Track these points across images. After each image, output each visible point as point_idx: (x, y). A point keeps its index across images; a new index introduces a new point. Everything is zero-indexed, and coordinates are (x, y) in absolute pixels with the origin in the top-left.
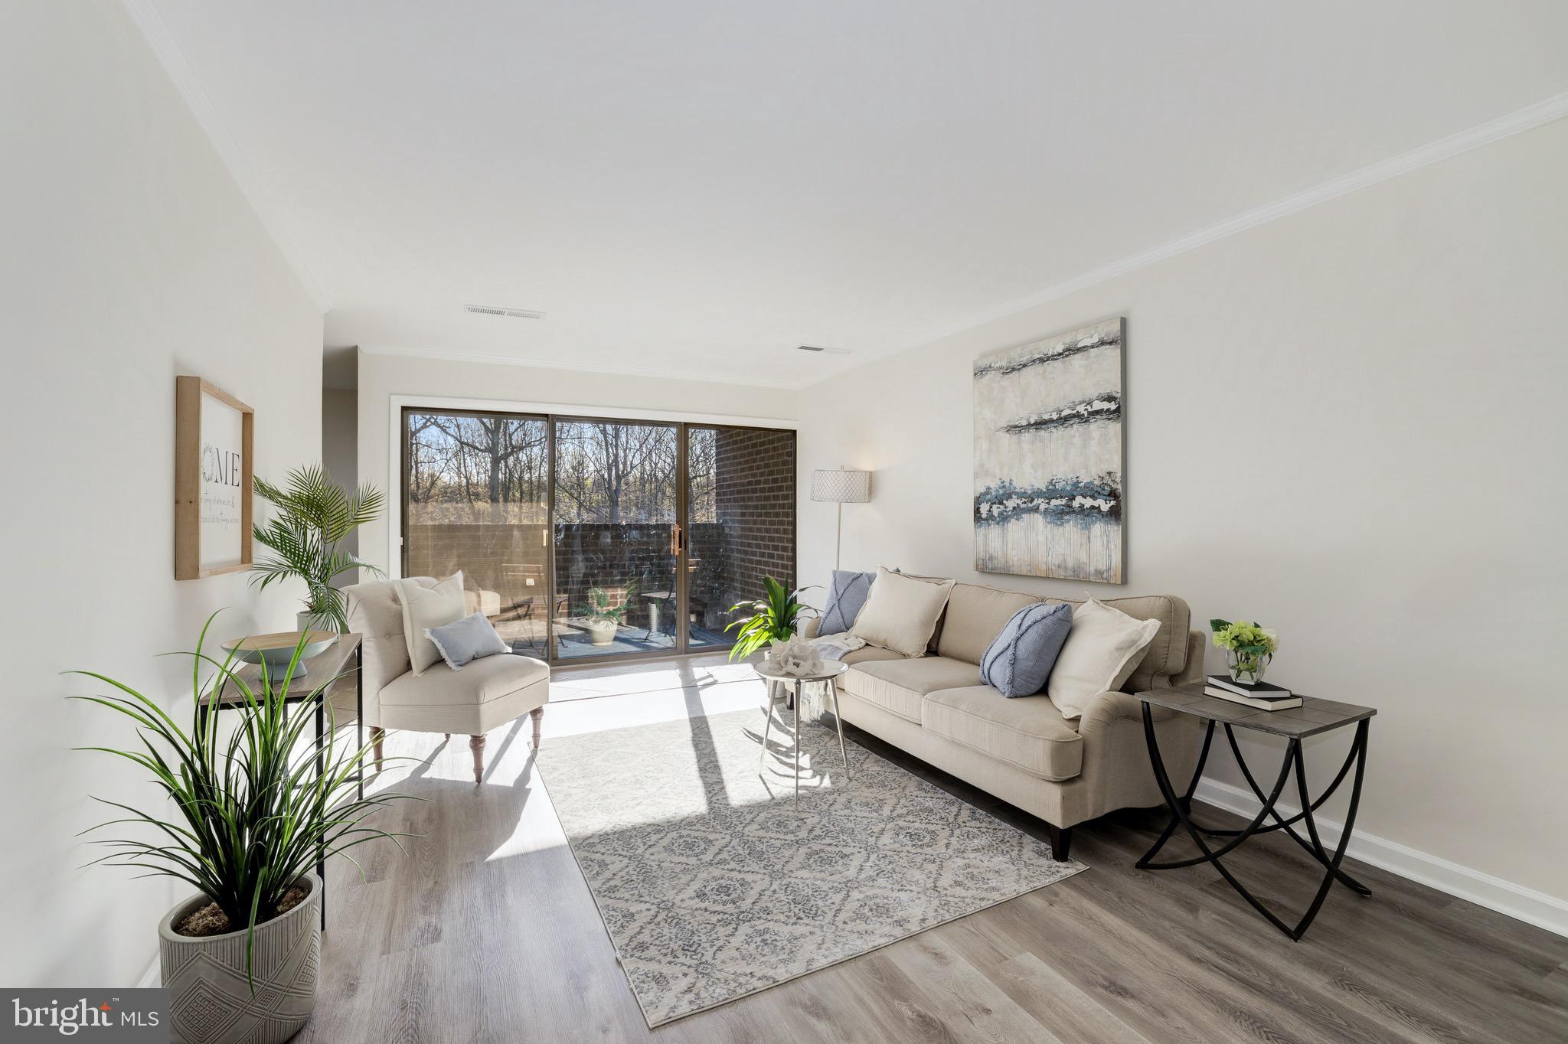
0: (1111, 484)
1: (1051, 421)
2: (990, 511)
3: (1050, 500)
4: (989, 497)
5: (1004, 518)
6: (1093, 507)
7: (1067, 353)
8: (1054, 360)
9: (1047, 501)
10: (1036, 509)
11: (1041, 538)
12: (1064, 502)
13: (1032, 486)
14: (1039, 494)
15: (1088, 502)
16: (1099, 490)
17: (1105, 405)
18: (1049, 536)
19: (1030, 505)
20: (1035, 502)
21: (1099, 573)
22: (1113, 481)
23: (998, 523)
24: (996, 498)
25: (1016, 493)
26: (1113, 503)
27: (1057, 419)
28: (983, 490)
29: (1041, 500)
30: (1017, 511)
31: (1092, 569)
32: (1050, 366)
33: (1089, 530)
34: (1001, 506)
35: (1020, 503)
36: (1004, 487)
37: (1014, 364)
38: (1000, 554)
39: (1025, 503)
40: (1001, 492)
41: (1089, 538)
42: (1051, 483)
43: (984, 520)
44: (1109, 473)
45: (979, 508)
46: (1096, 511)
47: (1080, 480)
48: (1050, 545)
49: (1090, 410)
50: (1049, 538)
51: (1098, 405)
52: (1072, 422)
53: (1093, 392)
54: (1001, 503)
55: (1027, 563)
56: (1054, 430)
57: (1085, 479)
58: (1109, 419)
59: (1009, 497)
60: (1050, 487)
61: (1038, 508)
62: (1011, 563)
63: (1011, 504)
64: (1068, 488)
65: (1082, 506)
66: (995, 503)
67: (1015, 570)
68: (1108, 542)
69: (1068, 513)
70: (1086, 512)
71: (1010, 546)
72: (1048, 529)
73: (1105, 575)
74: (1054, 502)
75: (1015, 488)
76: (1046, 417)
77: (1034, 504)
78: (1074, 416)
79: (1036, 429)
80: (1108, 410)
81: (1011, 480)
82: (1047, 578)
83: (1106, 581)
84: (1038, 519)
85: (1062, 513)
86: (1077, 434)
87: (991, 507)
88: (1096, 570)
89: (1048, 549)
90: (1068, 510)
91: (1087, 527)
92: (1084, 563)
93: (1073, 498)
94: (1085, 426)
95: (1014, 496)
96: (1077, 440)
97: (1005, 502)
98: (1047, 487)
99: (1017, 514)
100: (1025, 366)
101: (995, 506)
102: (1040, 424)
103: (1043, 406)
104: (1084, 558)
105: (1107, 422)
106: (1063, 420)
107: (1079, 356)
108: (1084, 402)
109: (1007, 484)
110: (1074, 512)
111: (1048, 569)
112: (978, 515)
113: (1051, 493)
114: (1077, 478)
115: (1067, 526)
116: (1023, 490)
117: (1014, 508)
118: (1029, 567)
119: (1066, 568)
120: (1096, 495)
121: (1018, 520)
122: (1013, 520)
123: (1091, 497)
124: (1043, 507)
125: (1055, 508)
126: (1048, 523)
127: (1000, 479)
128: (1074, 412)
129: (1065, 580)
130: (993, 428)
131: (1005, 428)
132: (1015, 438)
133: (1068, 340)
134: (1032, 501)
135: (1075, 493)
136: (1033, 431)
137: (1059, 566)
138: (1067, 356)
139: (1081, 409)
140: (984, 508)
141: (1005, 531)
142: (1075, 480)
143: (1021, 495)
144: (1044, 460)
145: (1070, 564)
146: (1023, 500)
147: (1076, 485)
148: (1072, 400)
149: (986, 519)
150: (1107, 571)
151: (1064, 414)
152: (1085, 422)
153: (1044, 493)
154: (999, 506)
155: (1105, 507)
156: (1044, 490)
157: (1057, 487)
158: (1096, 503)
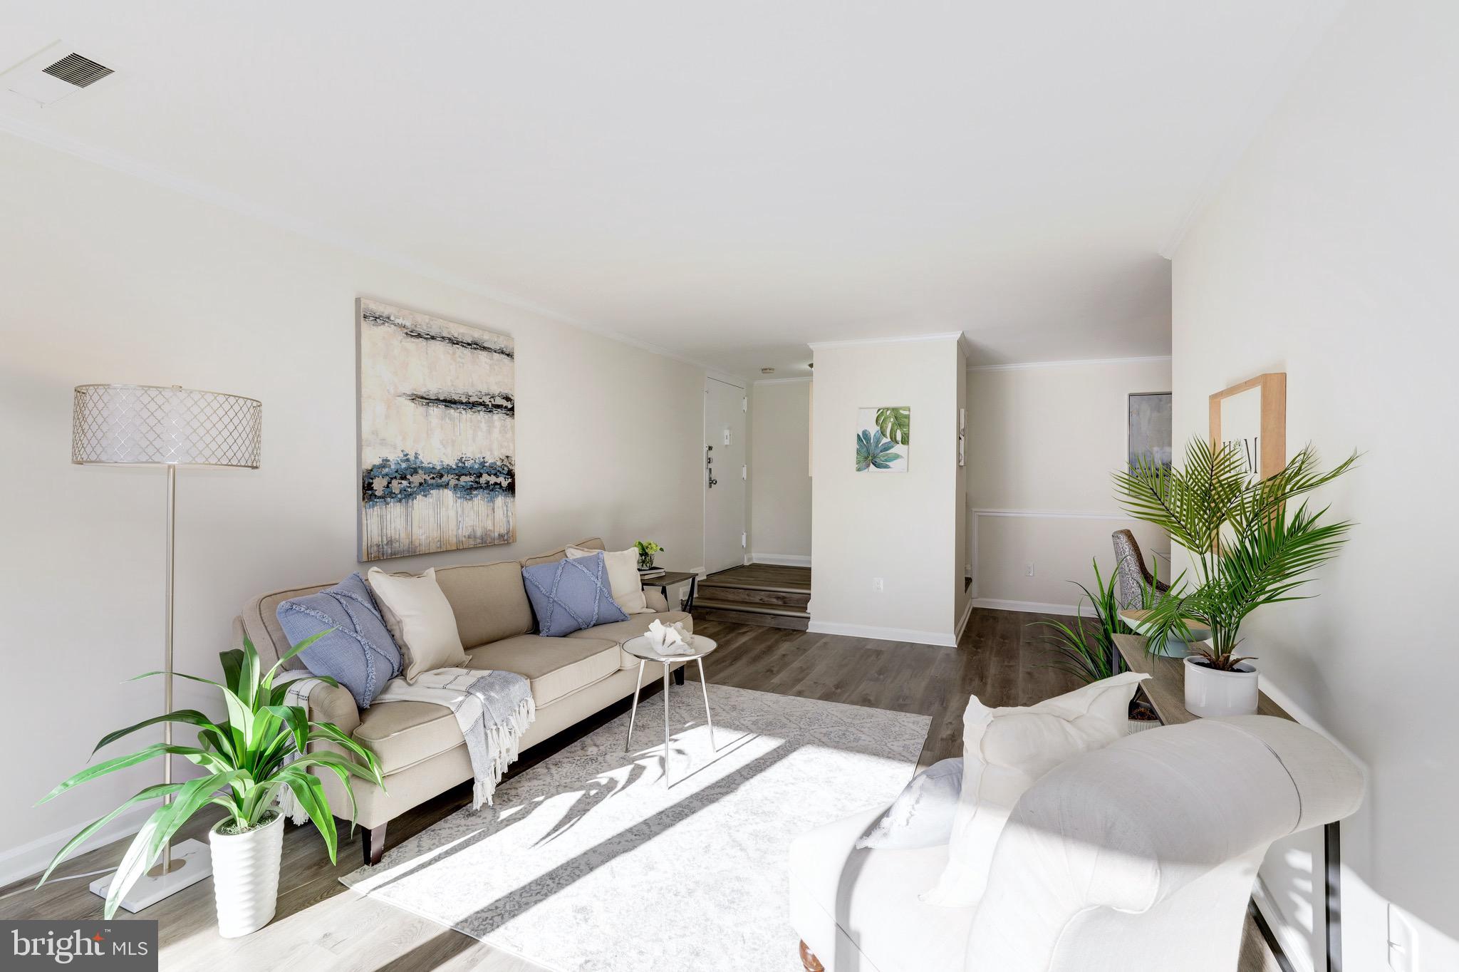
0: (509, 465)
1: (462, 403)
2: (388, 487)
3: (460, 476)
4: (386, 470)
5: (407, 496)
6: (496, 484)
7: (475, 346)
8: (463, 346)
9: (457, 477)
10: (446, 486)
11: (452, 513)
12: (473, 478)
13: (442, 462)
14: (449, 470)
15: (493, 480)
16: (500, 469)
17: (505, 403)
18: (459, 510)
19: (439, 481)
20: (445, 479)
21: (501, 536)
22: (510, 463)
23: (400, 501)
24: (397, 472)
25: (422, 468)
26: (510, 480)
27: (466, 403)
28: (378, 462)
29: (450, 477)
30: (424, 487)
31: (496, 534)
32: (459, 350)
33: (493, 502)
34: (403, 482)
35: (428, 478)
36: (408, 460)
37: (422, 330)
38: (403, 535)
39: (433, 478)
40: (404, 465)
41: (493, 509)
42: (460, 460)
43: (379, 497)
44: (507, 457)
45: (370, 484)
46: (499, 486)
47: (486, 460)
48: (460, 519)
49: (493, 403)
50: (460, 512)
51: (499, 401)
52: (479, 409)
53: (496, 390)
54: (404, 478)
55: (436, 540)
56: (463, 412)
57: (490, 460)
58: (507, 415)
59: (415, 471)
60: (460, 465)
61: (448, 484)
62: (417, 544)
63: (416, 479)
64: (476, 466)
65: (488, 483)
66: (395, 478)
67: (424, 549)
68: (507, 511)
69: (476, 489)
70: (491, 487)
71: (415, 524)
72: (458, 504)
73: (506, 538)
74: (463, 479)
75: (422, 462)
76: (456, 398)
77: (443, 479)
78: (481, 404)
79: (446, 406)
80: (506, 407)
81: (416, 454)
82: (458, 550)
83: (506, 542)
84: (448, 494)
85: (471, 488)
86: (483, 420)
87: (389, 483)
88: (499, 535)
89: (458, 523)
90: (476, 486)
91: (492, 500)
92: (490, 530)
93: (480, 475)
94: (490, 415)
95: (420, 471)
96: (483, 426)
97: (408, 477)
98: (457, 464)
99: (424, 491)
100: (433, 338)
101: (395, 482)
102: (449, 403)
103: (452, 385)
104: (490, 527)
105: (506, 416)
106: (472, 405)
107: (484, 354)
108: (489, 395)
109: (412, 457)
110: (481, 487)
111: (459, 542)
112: (370, 492)
113: (460, 471)
114: (484, 458)
115: (475, 499)
116: (431, 466)
117: (421, 484)
118: (439, 543)
119: (475, 537)
120: (498, 473)
121: (426, 496)
122: (419, 497)
123: (494, 475)
124: (453, 482)
125: (464, 484)
126: (458, 498)
127: (402, 451)
128: (481, 401)
129: (475, 548)
130: (392, 391)
131: (409, 396)
132: (422, 409)
133: (476, 335)
134: (441, 476)
135: (482, 471)
136: (442, 407)
137: (469, 537)
138: (475, 349)
139: (487, 400)
140: (379, 485)
141: (410, 509)
142: (482, 460)
143: (430, 471)
144: (454, 438)
145: (479, 533)
146: (432, 476)
147: (483, 464)
148: (479, 389)
149: (383, 497)
150: (507, 534)
151: (472, 400)
152: (490, 411)
153: (454, 469)
154: (400, 481)
155: (505, 484)
156: (454, 467)
157: (466, 465)
158: (498, 480)
